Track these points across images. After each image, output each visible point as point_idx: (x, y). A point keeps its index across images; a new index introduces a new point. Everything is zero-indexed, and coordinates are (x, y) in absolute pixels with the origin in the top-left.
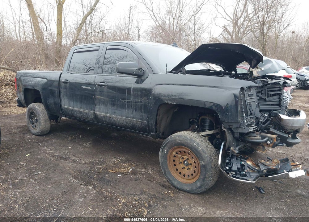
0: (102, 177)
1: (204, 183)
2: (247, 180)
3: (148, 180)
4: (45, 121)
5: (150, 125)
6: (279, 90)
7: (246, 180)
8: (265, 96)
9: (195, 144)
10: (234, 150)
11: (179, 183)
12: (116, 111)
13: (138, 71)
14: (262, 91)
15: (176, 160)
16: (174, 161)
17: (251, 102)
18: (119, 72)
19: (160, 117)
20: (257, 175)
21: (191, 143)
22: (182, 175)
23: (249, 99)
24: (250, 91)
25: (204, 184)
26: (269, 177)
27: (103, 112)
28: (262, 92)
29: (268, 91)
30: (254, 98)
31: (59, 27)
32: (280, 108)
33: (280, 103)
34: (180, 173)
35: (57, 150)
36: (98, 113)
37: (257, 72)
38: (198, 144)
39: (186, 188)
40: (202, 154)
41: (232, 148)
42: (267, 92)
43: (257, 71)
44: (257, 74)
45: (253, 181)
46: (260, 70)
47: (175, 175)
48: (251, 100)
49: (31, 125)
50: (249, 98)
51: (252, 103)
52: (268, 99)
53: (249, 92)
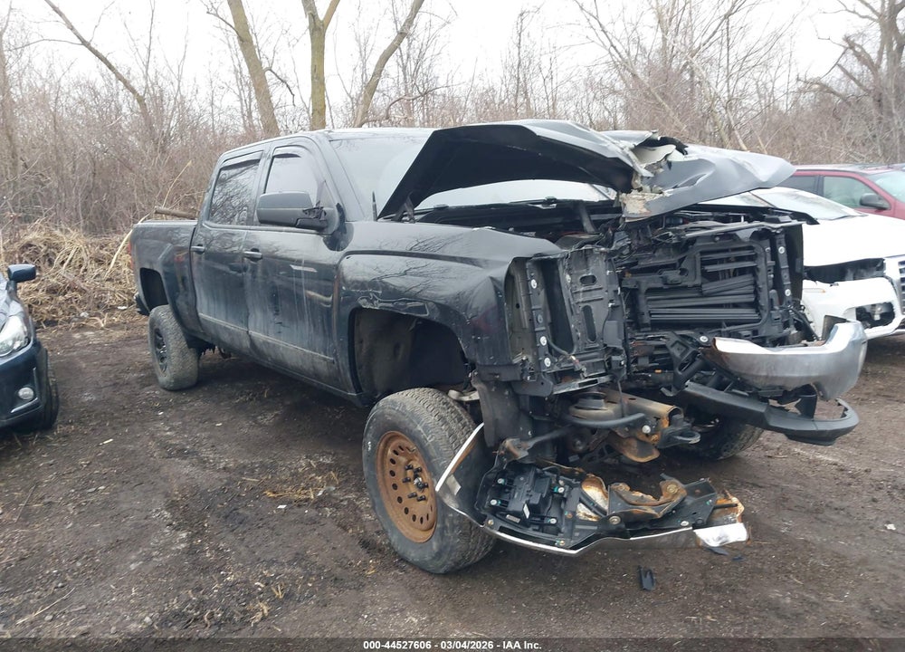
0: (235, 509)
1: (444, 544)
2: (554, 545)
3: (339, 525)
4: (182, 353)
5: (341, 368)
6: (751, 258)
7: (552, 544)
8: (693, 278)
9: (419, 428)
10: (512, 449)
11: (401, 537)
12: (282, 329)
13: (307, 216)
14: (681, 261)
15: (396, 472)
16: (392, 473)
17: (589, 301)
18: (263, 222)
19: (365, 346)
20: (593, 531)
21: (411, 425)
22: (410, 516)
23: (584, 291)
24: (587, 268)
25: (445, 547)
26: (632, 539)
27: (260, 331)
28: (683, 266)
29: (704, 263)
30: (601, 289)
31: (318, 91)
32: (756, 316)
33: (756, 299)
34: (407, 511)
35: (185, 429)
36: (254, 333)
37: (647, 203)
38: (425, 428)
39: (413, 555)
40: (433, 458)
41: (508, 443)
42: (698, 265)
43: (648, 200)
44: (645, 210)
45: (571, 549)
46: (658, 196)
47: (395, 513)
48: (591, 295)
49: (158, 364)
50: (582, 289)
51: (593, 306)
52: (710, 287)
53: (581, 271)
